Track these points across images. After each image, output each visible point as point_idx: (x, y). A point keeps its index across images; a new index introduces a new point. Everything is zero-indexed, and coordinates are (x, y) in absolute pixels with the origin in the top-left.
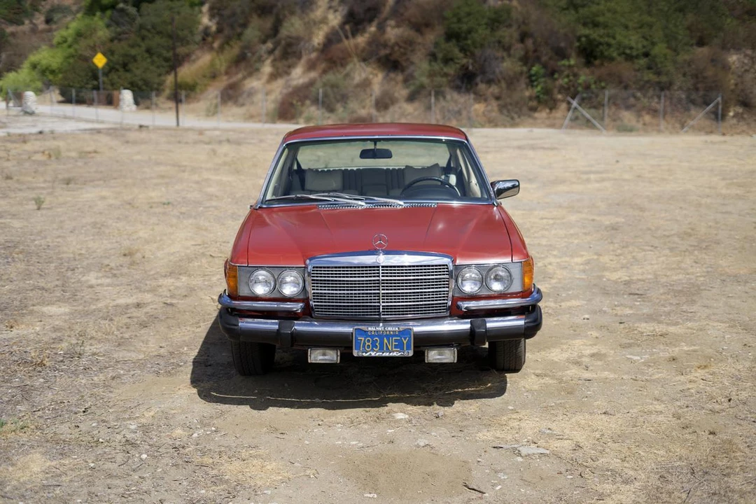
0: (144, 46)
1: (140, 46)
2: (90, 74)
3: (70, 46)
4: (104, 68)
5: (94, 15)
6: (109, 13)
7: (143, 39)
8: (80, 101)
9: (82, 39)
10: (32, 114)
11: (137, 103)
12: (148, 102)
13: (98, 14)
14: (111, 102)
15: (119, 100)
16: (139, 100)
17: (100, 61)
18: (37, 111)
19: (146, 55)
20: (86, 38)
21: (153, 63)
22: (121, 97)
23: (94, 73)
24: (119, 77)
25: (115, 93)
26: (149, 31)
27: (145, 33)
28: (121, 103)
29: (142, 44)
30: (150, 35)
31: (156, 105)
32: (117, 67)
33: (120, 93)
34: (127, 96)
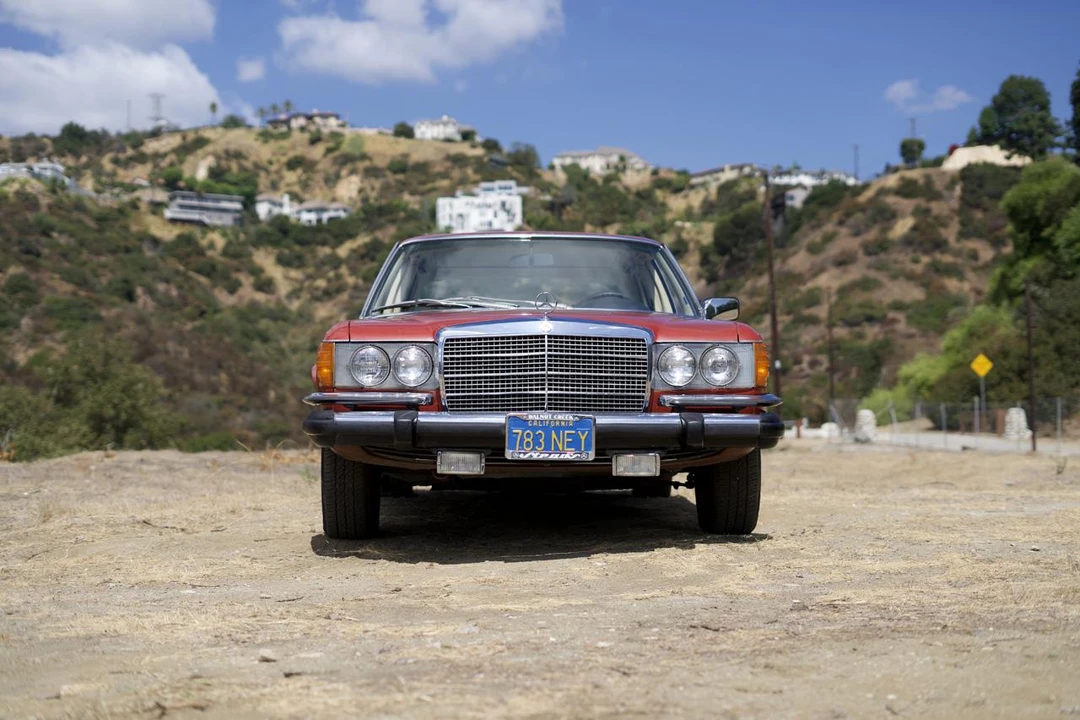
0: (1052, 342)
1: (1046, 343)
2: (968, 387)
3: (958, 352)
4: (987, 377)
5: (998, 305)
6: (1020, 300)
7: (1052, 331)
8: (953, 428)
9: (975, 338)
10: (866, 441)
11: (1031, 425)
12: (1048, 427)
13: (1005, 303)
14: (995, 427)
15: (1004, 424)
16: (1037, 423)
17: (982, 366)
18: (874, 439)
19: (1054, 355)
20: (979, 338)
21: (1063, 368)
22: (1007, 419)
23: (973, 386)
24: (1011, 391)
25: (1000, 413)
26: (1061, 320)
27: (1056, 323)
28: (1008, 427)
29: (1050, 340)
30: (1062, 327)
31: (1064, 431)
32: (1010, 375)
33: (1006, 412)
34: (1016, 417)
